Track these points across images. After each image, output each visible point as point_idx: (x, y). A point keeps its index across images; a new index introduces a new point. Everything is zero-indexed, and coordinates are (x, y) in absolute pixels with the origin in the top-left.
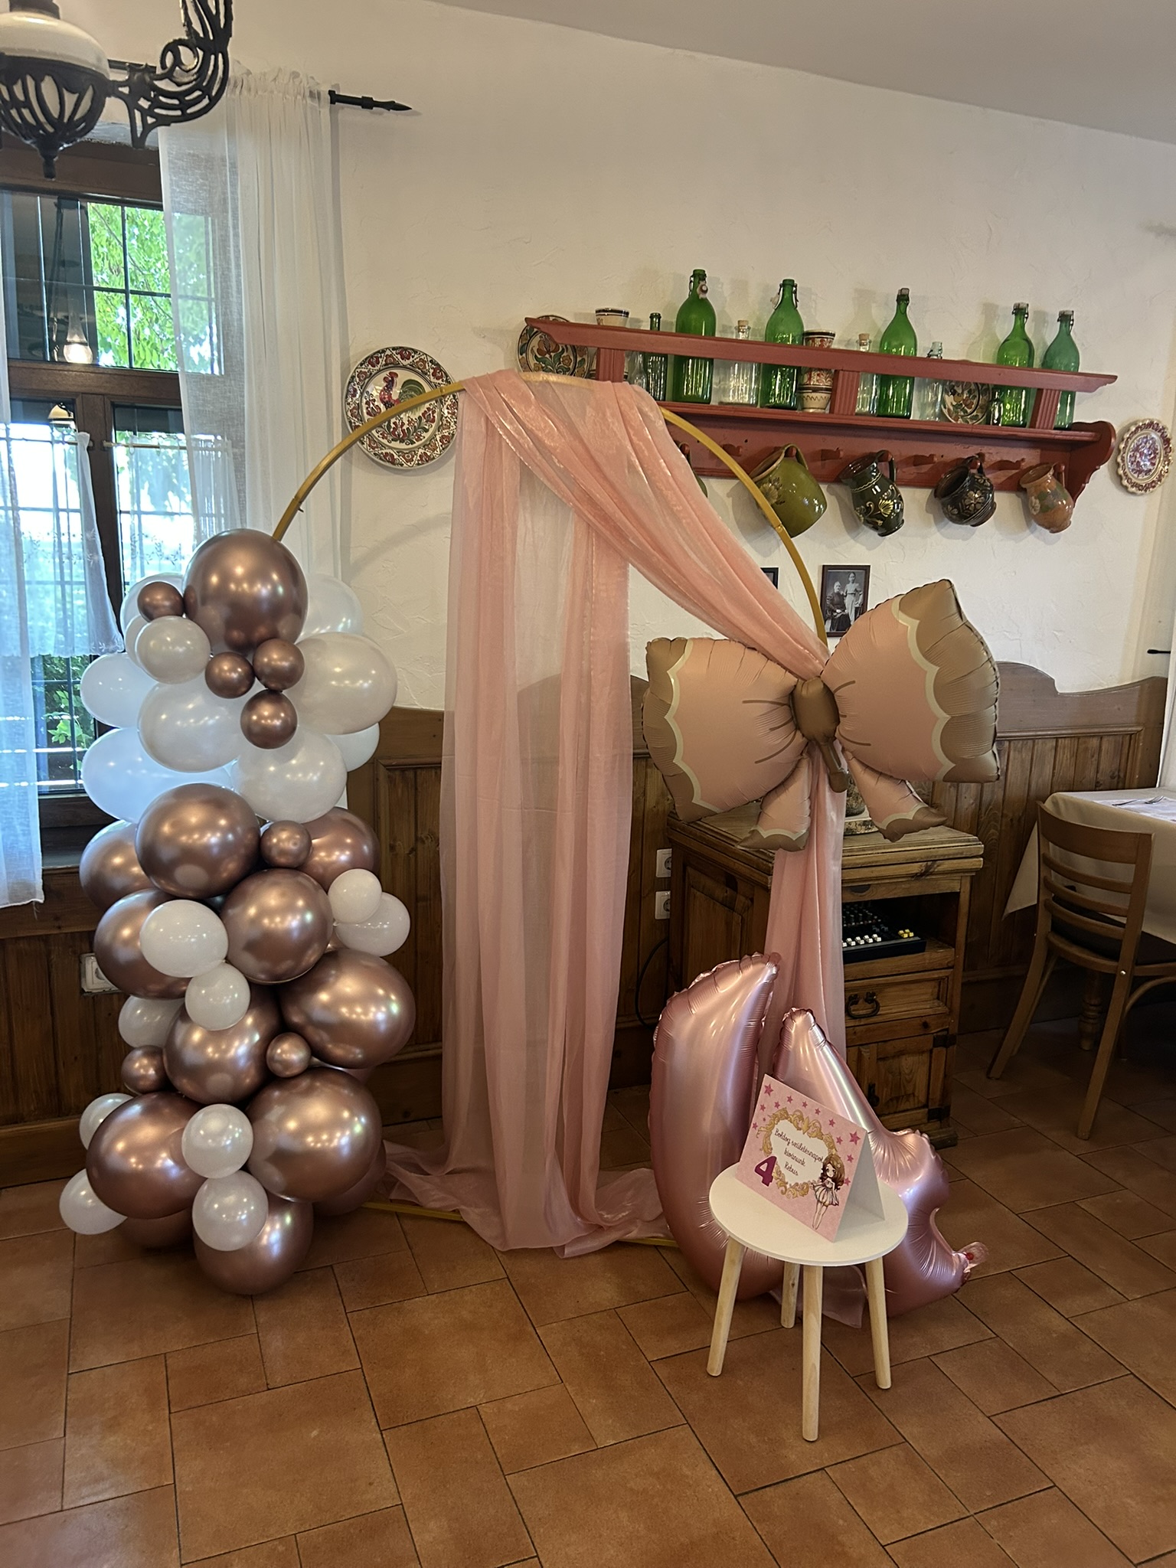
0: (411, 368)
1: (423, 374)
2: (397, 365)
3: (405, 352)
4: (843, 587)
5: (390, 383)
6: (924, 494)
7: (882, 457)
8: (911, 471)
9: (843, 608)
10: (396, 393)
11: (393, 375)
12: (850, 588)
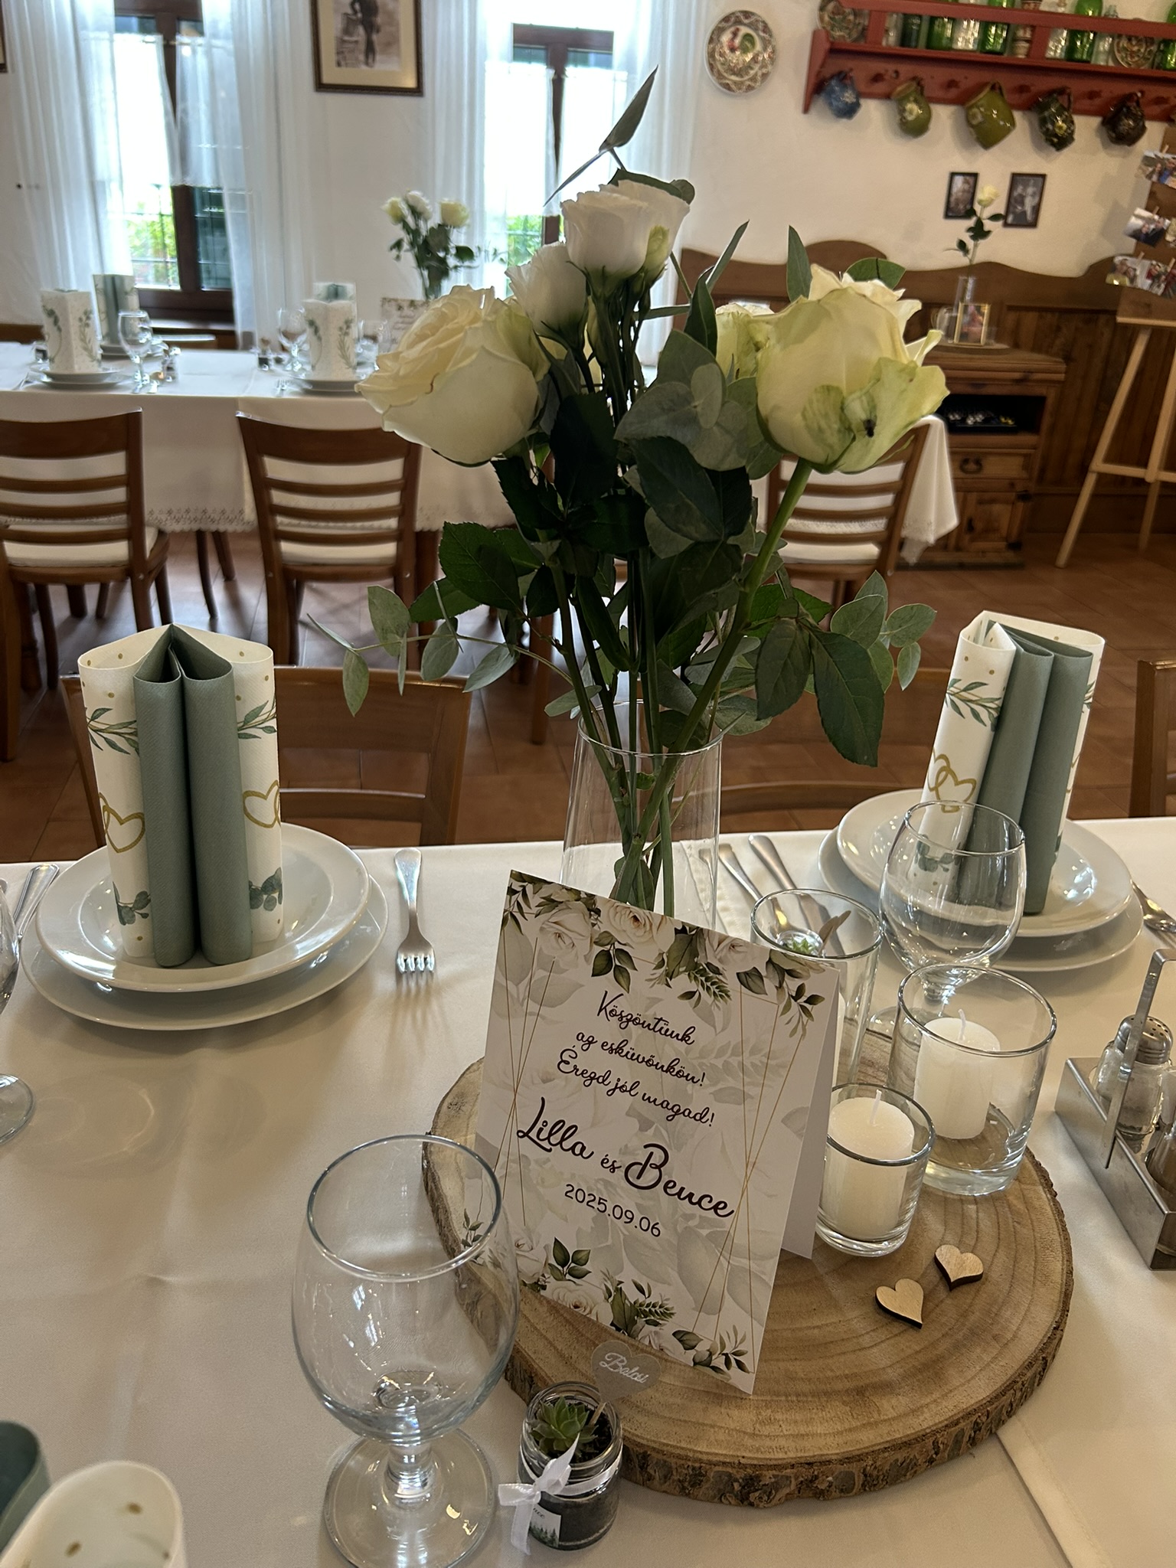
0: (749, 25)
1: (756, 30)
2: (740, 23)
3: (747, 14)
4: (1025, 189)
5: (735, 34)
6: (1095, 121)
7: (1061, 91)
8: (1086, 103)
9: (1022, 203)
10: (737, 41)
11: (738, 30)
12: (1030, 190)
